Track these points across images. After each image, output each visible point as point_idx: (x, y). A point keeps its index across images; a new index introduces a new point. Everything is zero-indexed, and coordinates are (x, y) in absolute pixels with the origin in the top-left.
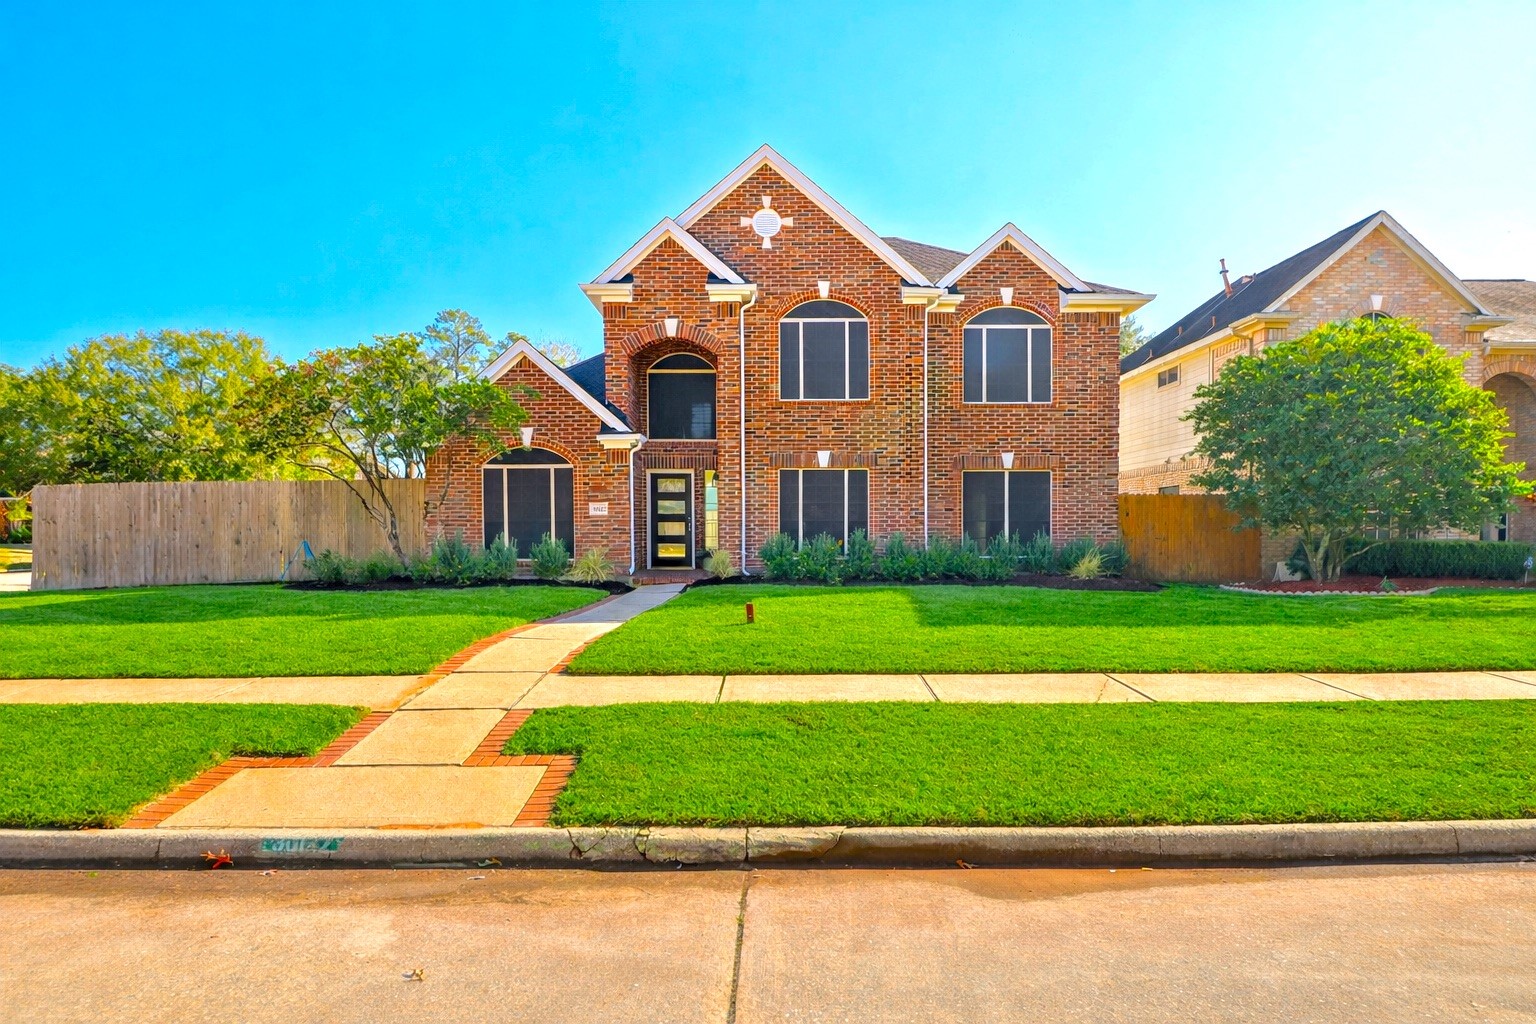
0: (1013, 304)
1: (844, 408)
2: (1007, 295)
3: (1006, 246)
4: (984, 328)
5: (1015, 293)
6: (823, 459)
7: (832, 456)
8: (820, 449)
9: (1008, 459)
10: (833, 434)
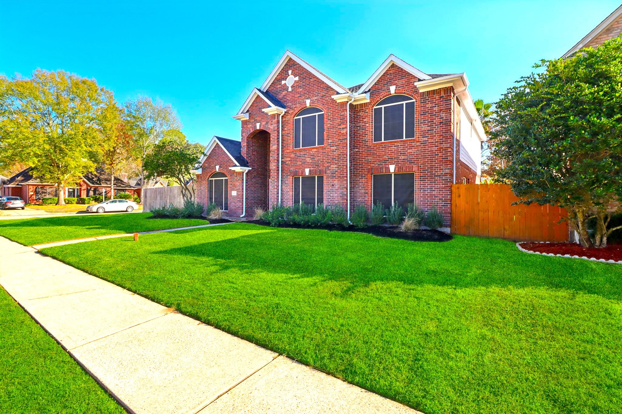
0: (395, 93)
1: (315, 150)
2: (393, 89)
3: (393, 66)
4: (383, 106)
5: (396, 88)
6: (307, 172)
7: (310, 171)
8: (306, 168)
9: (392, 168)
10: (311, 161)
